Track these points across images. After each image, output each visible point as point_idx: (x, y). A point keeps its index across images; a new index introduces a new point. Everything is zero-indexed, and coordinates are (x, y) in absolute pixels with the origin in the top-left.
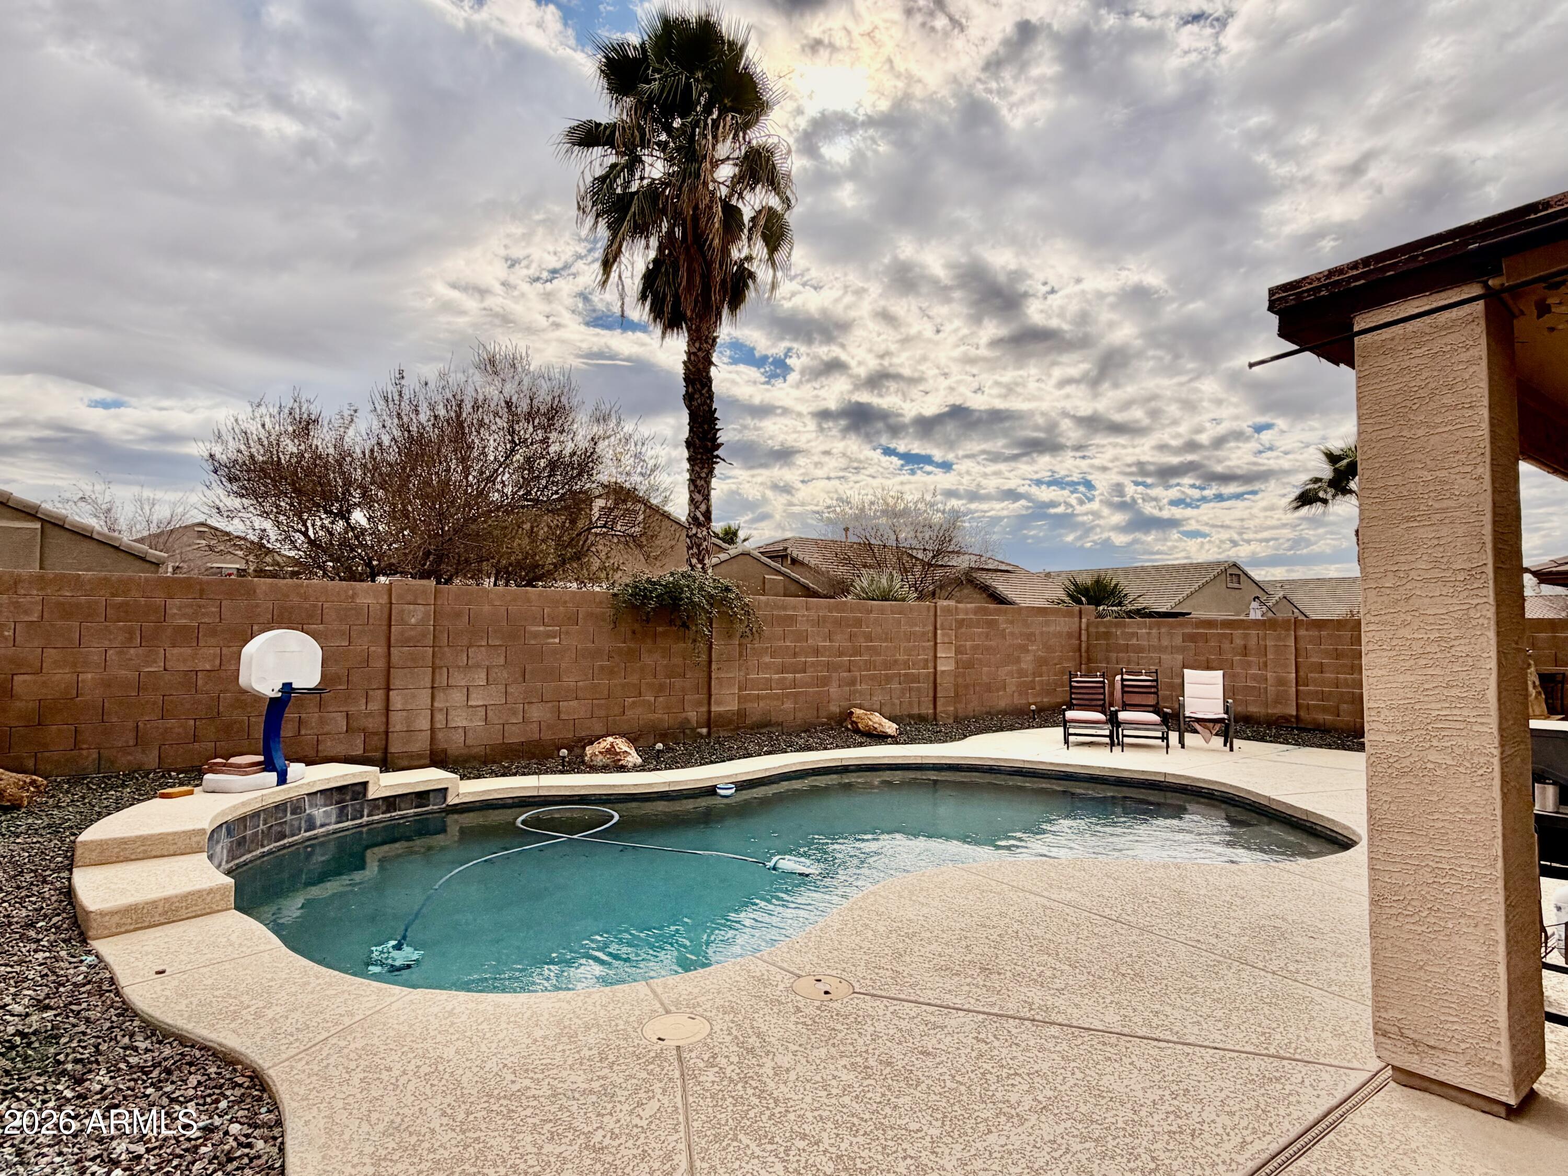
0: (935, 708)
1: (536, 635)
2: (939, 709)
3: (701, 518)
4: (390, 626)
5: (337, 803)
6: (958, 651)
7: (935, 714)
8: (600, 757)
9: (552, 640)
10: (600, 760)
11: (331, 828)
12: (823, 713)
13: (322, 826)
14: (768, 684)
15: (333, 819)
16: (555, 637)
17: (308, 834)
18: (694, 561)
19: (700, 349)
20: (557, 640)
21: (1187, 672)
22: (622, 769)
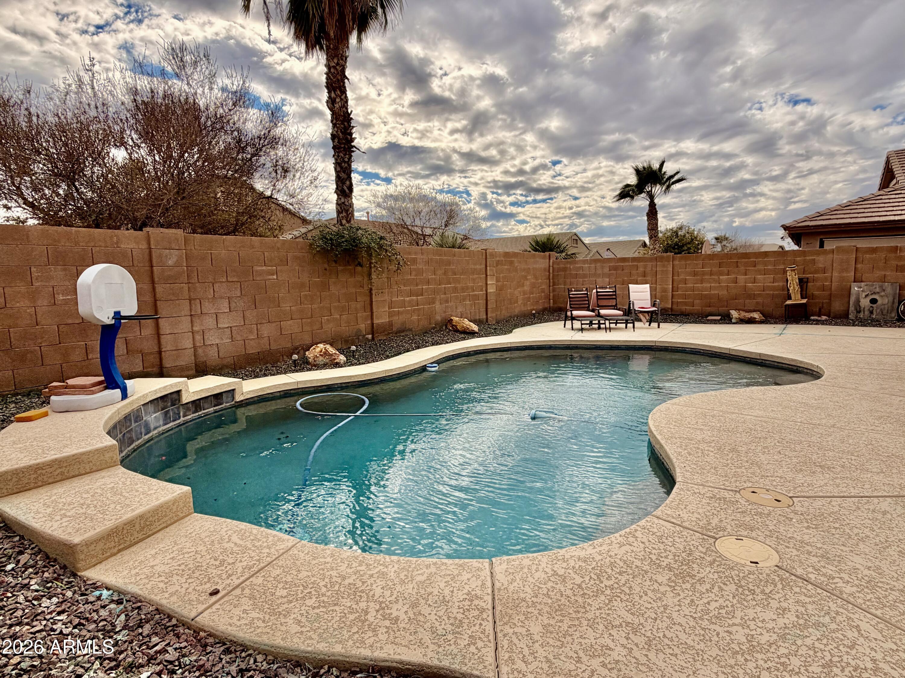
0: (487, 314)
1: (261, 273)
2: (489, 315)
3: (347, 191)
4: (152, 266)
5: (162, 409)
6: (497, 281)
7: (487, 319)
8: (321, 358)
9: (271, 277)
10: (321, 360)
11: (160, 429)
12: (433, 321)
13: (155, 428)
14: (403, 304)
15: (161, 423)
16: (273, 275)
17: (147, 437)
18: (344, 222)
19: (338, 64)
20: (275, 277)
21: (631, 286)
22: (337, 365)
